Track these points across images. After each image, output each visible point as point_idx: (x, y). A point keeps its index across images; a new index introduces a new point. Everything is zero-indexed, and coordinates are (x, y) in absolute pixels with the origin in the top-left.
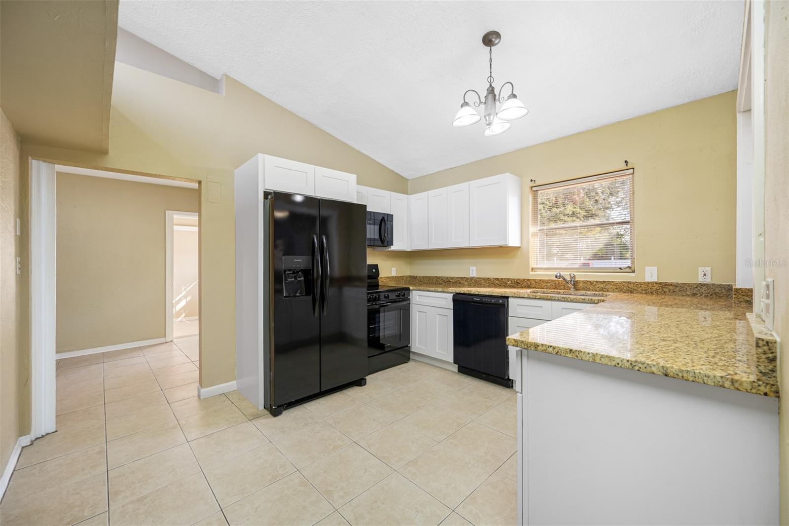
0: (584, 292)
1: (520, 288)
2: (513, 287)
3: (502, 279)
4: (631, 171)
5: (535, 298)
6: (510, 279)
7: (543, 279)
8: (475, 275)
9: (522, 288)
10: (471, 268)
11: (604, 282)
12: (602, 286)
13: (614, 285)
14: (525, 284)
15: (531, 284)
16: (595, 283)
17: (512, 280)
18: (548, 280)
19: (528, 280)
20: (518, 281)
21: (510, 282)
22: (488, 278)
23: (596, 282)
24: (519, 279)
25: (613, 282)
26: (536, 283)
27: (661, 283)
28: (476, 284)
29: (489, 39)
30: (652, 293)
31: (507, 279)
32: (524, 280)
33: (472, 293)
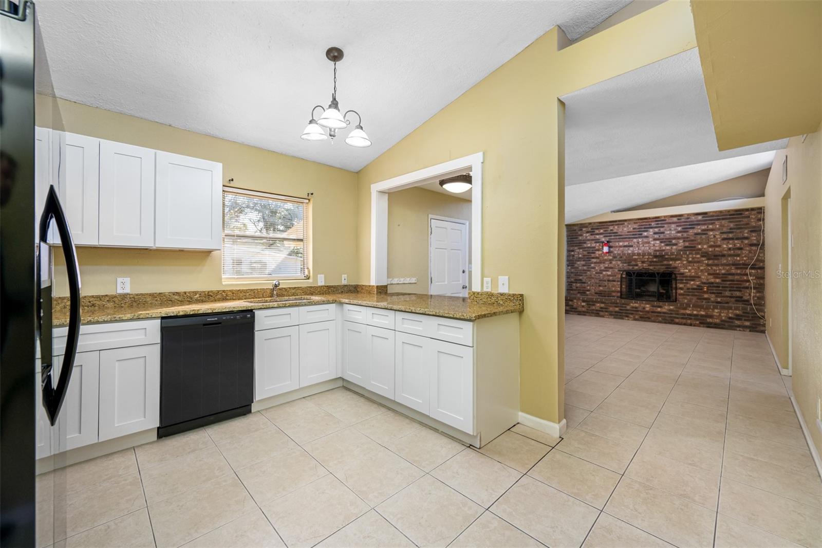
0: (288, 298)
1: (212, 301)
2: (203, 301)
3: (185, 293)
4: (307, 201)
5: (285, 306)
6: (198, 292)
7: (242, 289)
8: (128, 290)
9: (215, 301)
10: (120, 280)
11: (295, 288)
12: (293, 291)
13: (301, 290)
14: (219, 296)
15: (227, 296)
16: (288, 289)
17: (201, 293)
18: (247, 290)
19: (224, 291)
20: (210, 293)
21: (198, 295)
22: (160, 293)
23: (290, 288)
24: (212, 291)
25: (301, 287)
26: (233, 294)
27: (328, 286)
28: (135, 304)
29: (335, 54)
30: (323, 294)
31: (193, 292)
32: (218, 291)
33: (201, 312)
